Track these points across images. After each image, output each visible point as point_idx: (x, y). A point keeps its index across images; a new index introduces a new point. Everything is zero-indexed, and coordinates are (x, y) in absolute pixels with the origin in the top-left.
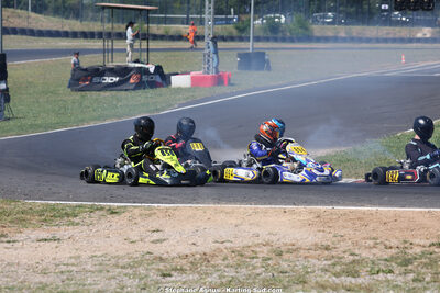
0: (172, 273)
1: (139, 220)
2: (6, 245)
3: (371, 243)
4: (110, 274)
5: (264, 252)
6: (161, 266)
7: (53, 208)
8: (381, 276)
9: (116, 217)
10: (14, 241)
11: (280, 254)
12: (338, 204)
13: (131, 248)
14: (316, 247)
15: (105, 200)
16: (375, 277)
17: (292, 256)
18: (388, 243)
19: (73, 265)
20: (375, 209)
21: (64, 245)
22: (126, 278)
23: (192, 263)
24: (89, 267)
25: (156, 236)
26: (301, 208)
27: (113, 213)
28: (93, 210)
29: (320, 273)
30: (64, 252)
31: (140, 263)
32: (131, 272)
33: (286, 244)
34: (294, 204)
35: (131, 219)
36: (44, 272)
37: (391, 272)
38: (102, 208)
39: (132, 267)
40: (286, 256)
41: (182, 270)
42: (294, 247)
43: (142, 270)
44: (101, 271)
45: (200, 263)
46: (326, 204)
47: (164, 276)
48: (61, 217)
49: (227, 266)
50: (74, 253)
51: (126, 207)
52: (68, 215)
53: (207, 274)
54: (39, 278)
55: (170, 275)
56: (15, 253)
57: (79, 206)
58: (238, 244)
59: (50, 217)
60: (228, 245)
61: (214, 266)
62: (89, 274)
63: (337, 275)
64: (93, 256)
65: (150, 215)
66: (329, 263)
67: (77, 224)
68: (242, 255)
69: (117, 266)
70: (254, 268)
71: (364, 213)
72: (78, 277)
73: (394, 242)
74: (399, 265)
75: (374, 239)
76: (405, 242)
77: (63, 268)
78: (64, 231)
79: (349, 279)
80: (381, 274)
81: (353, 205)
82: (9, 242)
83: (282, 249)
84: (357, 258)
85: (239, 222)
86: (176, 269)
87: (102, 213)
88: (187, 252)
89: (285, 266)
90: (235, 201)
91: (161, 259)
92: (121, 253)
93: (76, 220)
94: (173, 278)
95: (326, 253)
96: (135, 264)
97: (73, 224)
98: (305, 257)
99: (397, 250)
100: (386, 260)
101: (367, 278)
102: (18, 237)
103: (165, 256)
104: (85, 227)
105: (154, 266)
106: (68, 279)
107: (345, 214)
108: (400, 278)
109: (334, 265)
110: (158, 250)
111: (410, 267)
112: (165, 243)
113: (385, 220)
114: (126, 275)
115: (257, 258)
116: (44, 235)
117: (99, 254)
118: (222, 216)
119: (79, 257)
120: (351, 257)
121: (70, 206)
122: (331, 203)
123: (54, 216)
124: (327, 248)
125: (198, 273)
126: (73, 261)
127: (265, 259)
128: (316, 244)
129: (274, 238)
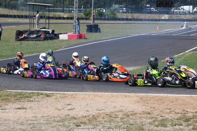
0: (81, 125)
1: (60, 100)
2: (2, 110)
3: (168, 111)
4: (52, 125)
5: (120, 115)
6: (75, 121)
7: (20, 94)
8: (177, 127)
9: (49, 98)
10: (5, 109)
11: (128, 116)
12: (149, 93)
13: (59, 113)
14: (144, 113)
15: (42, 90)
16: (175, 127)
17: (133, 117)
18: (176, 111)
19: (34, 120)
20: (166, 95)
21: (28, 111)
22: (60, 127)
23: (89, 120)
24: (42, 121)
25: (69, 107)
26: (132, 94)
27: (48, 96)
28: (38, 94)
29: (148, 125)
30: (29, 114)
31: (65, 120)
32: (62, 124)
33: (129, 111)
34: (129, 93)
35: (56, 99)
36: (22, 124)
37: (181, 125)
38: (42, 94)
39: (62, 122)
40: (131, 117)
41: (85, 123)
42: (134, 113)
43: (66, 123)
44: (48, 124)
45: (92, 120)
46: (143, 93)
47: (77, 126)
48: (25, 98)
49: (105, 121)
50: (33, 115)
51: (53, 93)
52: (27, 97)
53: (97, 125)
54: (20, 127)
55: (80, 126)
56: (7, 114)
57: (33, 93)
58: (108, 111)
59: (19, 98)
60: (103, 111)
61: (99, 121)
62: (42, 125)
63: (157, 126)
64: (43, 117)
65: (65, 97)
66: (152, 120)
67: (33, 101)
68: (111, 116)
69: (55, 121)
70: (118, 122)
71: (162, 97)
72: (38, 126)
73: (179, 111)
74: (184, 121)
75: (169, 109)
76: (184, 111)
77: (30, 122)
78: (27, 105)
79: (163, 128)
80: (177, 126)
81: (156, 93)
82: (3, 109)
83: (129, 113)
84: (164, 118)
85: (106, 100)
86: (82, 123)
87: (42, 96)
88: (85, 115)
89: (132, 121)
90: (102, 91)
91: (75, 118)
92: (55, 115)
93: (32, 99)
94: (81, 127)
95: (149, 115)
96: (63, 120)
97: (30, 101)
98: (140, 118)
99: (181, 115)
100: (177, 119)
101: (171, 127)
102: (6, 107)
103: (76, 116)
104: (36, 103)
105: (71, 121)
106: (33, 127)
107: (153, 97)
108: (186, 128)
109: (154, 121)
110: (72, 113)
111: (189, 122)
112: (74, 111)
113: (172, 100)
114: (60, 125)
115: (118, 118)
116: (18, 106)
117: (46, 115)
118: (98, 98)
119: (37, 117)
120: (161, 118)
121: (28, 93)
122: (145, 92)
123: (21, 97)
124: (149, 114)
125: (93, 124)
126: (34, 118)
127: (122, 119)
128: (143, 112)
129: (123, 108)
